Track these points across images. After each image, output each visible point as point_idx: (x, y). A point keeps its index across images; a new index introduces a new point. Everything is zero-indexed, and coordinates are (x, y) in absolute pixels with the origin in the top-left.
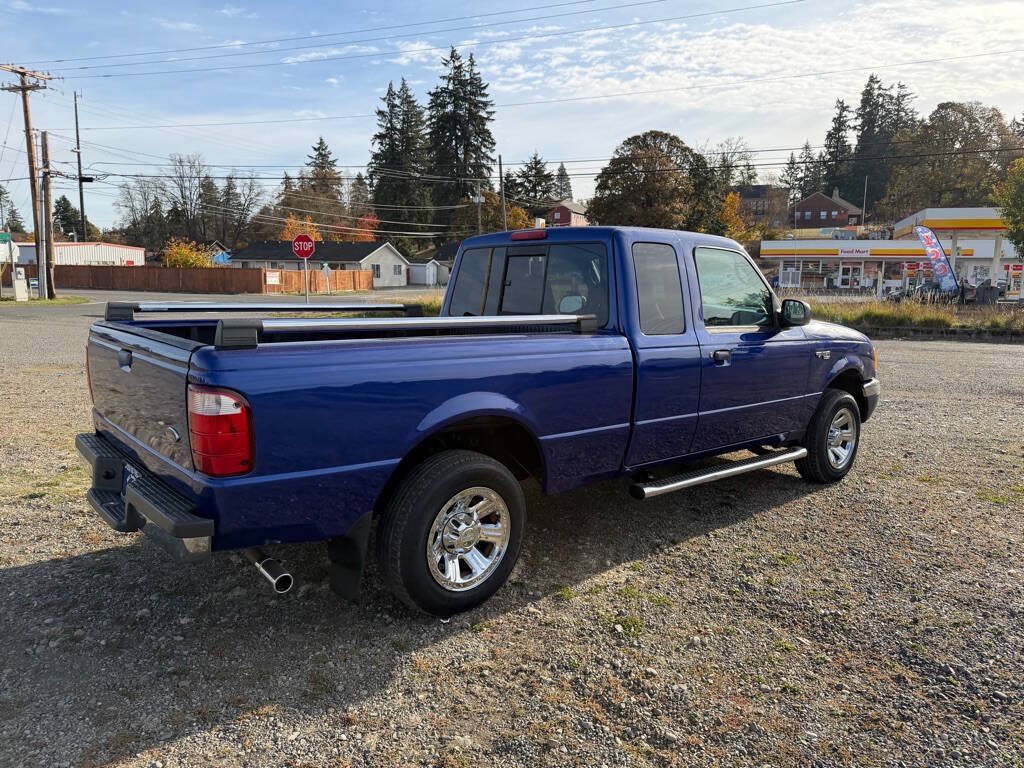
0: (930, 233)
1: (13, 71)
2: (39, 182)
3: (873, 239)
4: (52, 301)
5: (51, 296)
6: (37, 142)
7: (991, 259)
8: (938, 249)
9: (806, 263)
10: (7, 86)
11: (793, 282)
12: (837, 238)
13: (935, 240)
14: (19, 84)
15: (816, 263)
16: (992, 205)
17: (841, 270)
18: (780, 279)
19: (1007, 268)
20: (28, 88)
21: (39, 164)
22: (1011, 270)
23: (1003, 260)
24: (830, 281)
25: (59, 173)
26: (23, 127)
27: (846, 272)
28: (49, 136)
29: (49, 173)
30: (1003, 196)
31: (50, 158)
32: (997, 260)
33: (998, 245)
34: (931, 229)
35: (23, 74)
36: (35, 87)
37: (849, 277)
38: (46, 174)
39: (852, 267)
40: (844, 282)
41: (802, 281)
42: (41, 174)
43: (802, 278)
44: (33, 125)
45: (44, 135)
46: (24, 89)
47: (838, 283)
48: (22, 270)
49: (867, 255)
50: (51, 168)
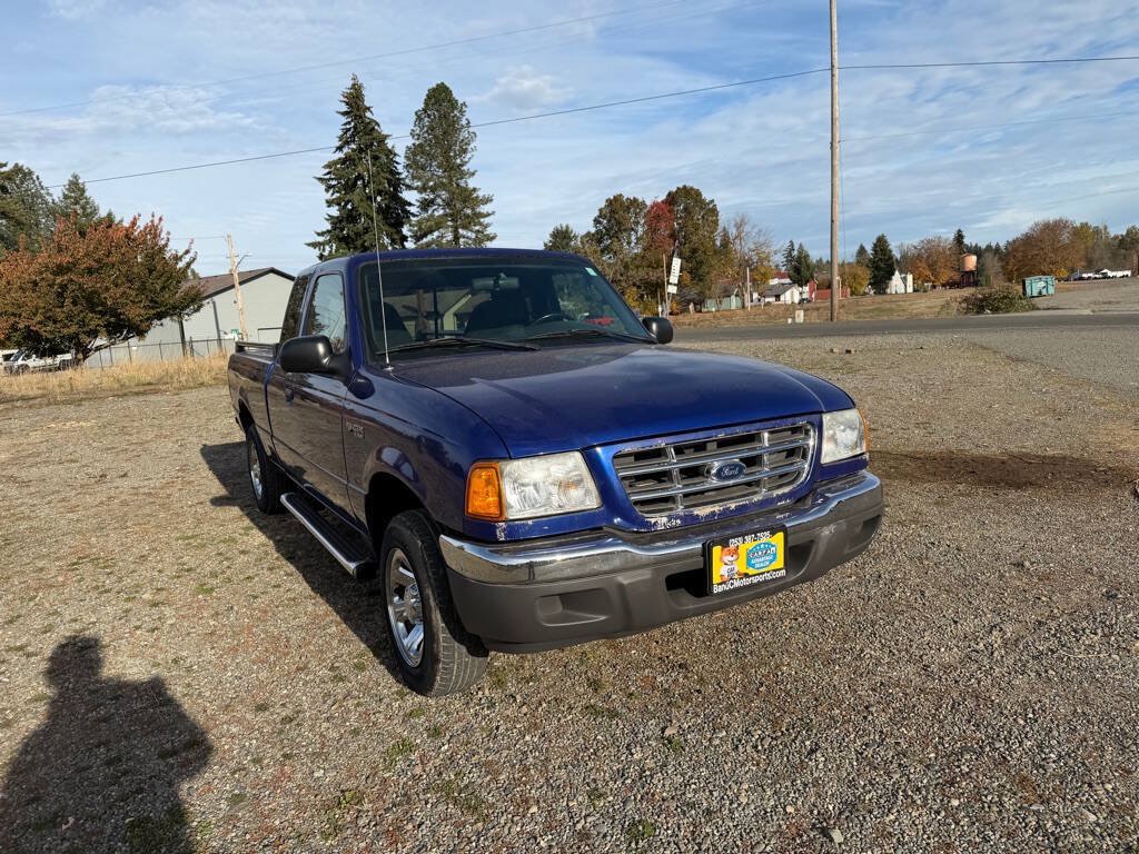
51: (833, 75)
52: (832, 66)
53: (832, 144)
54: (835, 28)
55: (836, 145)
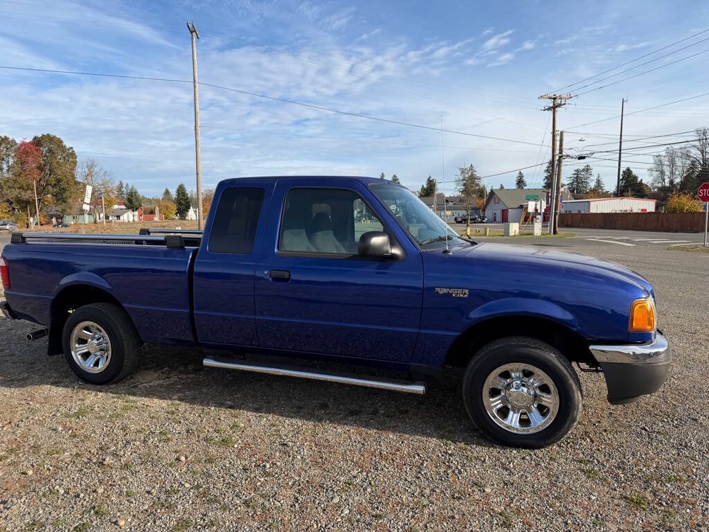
1: (550, 98)
2: (556, 162)
4: (556, 236)
5: (555, 232)
6: (558, 138)
10: (546, 108)
14: (551, 105)
20: (557, 107)
21: (557, 152)
25: (568, 156)
26: (551, 131)
28: (564, 134)
29: (562, 157)
31: (564, 147)
35: (555, 99)
36: (560, 105)
38: (560, 157)
42: (557, 158)
44: (557, 129)
45: (562, 133)
46: (553, 108)
48: (540, 217)
50: (564, 153)
51: (195, 86)
52: (195, 81)
53: (195, 126)
54: (195, 58)
55: (198, 128)
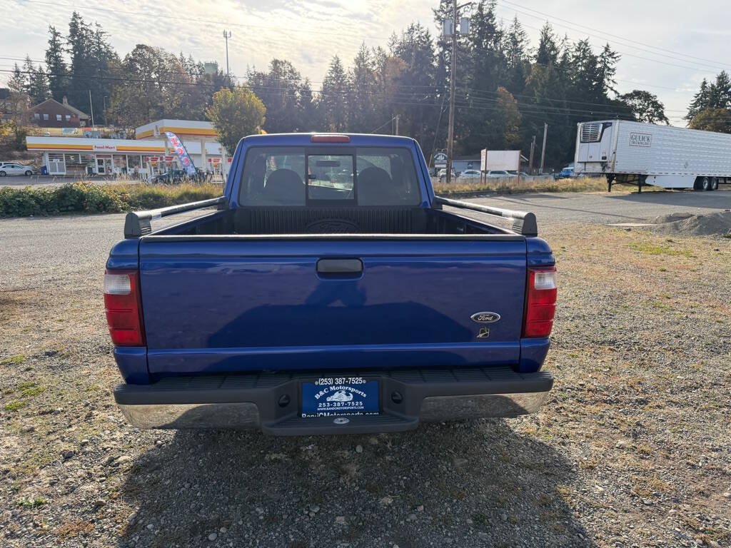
0: (175, 137)
3: (114, 138)
7: (200, 155)
8: (181, 148)
9: (67, 157)
11: (59, 171)
12: (88, 136)
13: (179, 142)
15: (76, 155)
16: (207, 120)
17: (96, 161)
18: (49, 168)
19: (210, 160)
22: (212, 162)
23: (207, 155)
24: (90, 170)
27: (100, 162)
30: (213, 115)
32: (204, 156)
33: (203, 146)
34: (176, 134)
37: (104, 166)
39: (103, 158)
40: (101, 170)
41: (67, 169)
43: (67, 167)
47: (96, 170)
49: (115, 150)
